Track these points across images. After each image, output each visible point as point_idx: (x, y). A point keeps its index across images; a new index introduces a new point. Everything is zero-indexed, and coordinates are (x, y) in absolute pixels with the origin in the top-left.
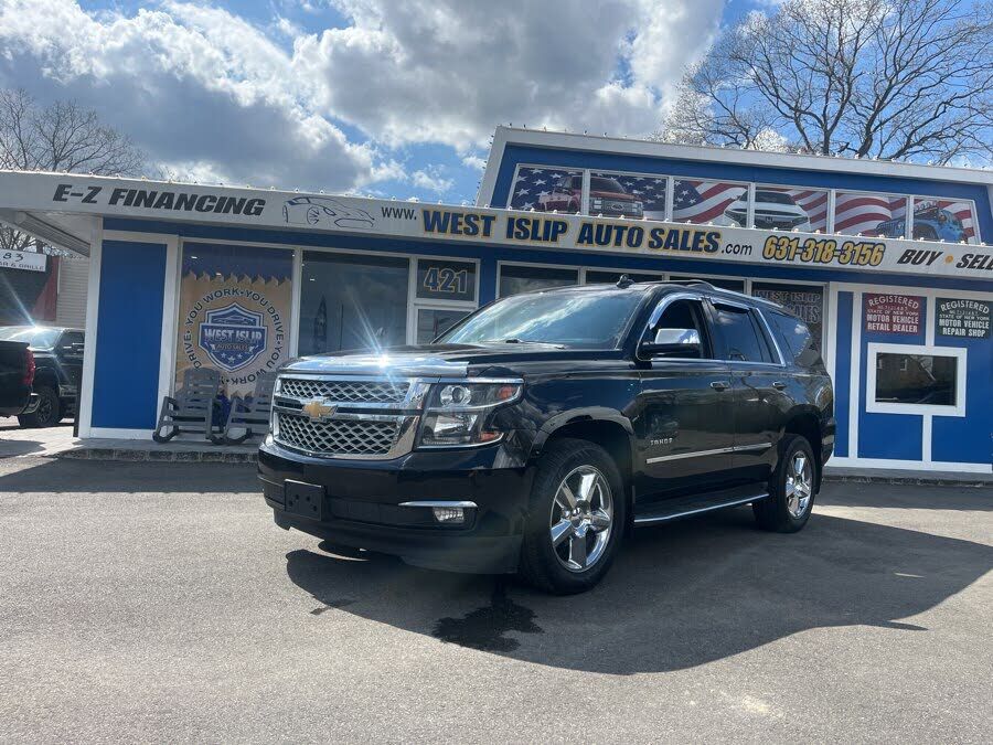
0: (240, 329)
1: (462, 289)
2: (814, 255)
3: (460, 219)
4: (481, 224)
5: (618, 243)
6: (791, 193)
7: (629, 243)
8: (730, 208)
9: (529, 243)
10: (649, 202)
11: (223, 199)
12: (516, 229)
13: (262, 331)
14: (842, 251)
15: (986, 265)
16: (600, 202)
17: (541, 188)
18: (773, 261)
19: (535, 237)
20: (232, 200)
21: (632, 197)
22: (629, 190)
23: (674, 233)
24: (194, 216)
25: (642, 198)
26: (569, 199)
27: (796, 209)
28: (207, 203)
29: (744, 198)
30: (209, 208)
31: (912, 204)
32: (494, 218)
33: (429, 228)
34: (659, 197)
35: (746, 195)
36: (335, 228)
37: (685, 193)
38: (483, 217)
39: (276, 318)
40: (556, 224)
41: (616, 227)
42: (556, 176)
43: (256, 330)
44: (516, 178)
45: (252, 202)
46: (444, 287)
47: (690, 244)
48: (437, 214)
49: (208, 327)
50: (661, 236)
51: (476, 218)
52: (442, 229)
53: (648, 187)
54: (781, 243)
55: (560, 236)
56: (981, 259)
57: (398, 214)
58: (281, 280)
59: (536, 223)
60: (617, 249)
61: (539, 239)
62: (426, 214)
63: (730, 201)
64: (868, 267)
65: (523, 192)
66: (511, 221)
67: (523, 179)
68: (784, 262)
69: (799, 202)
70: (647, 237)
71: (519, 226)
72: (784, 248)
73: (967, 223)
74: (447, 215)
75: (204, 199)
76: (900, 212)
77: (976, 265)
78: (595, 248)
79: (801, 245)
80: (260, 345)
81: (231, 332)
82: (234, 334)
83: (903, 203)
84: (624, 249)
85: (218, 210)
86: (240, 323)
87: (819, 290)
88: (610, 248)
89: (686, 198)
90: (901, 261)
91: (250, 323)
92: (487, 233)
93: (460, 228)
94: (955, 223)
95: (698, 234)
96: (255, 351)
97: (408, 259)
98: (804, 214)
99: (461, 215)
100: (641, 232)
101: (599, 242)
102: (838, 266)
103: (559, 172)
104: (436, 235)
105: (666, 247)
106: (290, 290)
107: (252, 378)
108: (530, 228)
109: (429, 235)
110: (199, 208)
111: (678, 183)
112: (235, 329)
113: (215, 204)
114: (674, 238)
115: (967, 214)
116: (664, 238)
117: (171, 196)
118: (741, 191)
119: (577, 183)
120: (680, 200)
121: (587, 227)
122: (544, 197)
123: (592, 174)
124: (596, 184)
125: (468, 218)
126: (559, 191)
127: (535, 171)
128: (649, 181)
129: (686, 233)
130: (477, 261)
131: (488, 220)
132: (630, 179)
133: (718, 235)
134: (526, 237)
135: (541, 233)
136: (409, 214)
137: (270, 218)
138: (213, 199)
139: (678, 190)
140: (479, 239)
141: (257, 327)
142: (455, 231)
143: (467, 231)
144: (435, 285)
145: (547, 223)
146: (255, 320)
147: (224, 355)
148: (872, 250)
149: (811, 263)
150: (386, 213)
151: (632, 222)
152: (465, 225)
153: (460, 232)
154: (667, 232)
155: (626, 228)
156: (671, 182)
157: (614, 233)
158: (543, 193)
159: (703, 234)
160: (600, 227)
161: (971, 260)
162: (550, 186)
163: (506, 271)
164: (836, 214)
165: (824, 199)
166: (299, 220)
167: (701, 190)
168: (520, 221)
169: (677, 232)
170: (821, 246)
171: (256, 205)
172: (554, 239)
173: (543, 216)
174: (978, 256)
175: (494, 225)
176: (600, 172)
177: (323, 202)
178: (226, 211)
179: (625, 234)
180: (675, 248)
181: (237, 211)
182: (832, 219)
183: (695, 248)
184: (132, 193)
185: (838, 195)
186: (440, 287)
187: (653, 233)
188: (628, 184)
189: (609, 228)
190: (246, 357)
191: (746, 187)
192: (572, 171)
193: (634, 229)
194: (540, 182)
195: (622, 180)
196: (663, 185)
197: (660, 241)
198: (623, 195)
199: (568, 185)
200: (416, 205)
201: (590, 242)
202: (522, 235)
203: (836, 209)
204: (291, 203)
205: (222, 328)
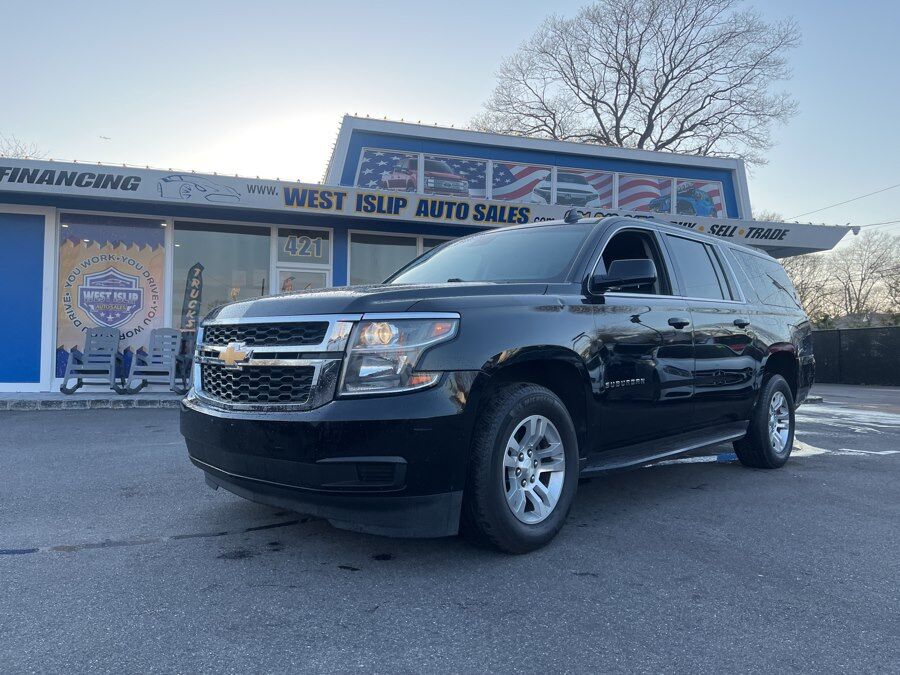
0: (118, 291)
1: (318, 254)
3: (316, 195)
4: (334, 200)
5: (449, 216)
6: (585, 175)
7: (458, 216)
8: (537, 187)
9: (375, 215)
10: (473, 181)
11: (101, 177)
12: (364, 204)
13: (139, 293)
15: (728, 233)
16: (433, 181)
17: (383, 168)
19: (380, 210)
20: (110, 178)
21: (458, 177)
22: (457, 171)
23: (492, 208)
24: (74, 190)
25: (468, 178)
26: (406, 178)
27: (588, 188)
28: (86, 179)
29: (548, 179)
30: (88, 184)
31: (676, 185)
32: (345, 195)
33: (289, 202)
34: (481, 177)
35: (550, 176)
36: (206, 203)
37: (502, 174)
38: (336, 194)
39: (151, 280)
40: (398, 200)
41: (446, 203)
42: (395, 158)
43: (132, 292)
44: (362, 160)
45: (128, 180)
46: (302, 252)
47: (506, 217)
48: (296, 191)
49: (87, 290)
50: (483, 210)
51: (330, 194)
52: (301, 203)
53: (472, 169)
55: (401, 210)
56: (724, 229)
57: (261, 190)
58: (155, 248)
59: (381, 199)
60: (448, 221)
61: (384, 212)
62: (286, 191)
63: (538, 181)
65: (368, 171)
66: (360, 197)
67: (367, 160)
69: (591, 182)
70: (472, 212)
71: (367, 201)
73: (716, 200)
74: (304, 191)
75: (82, 176)
76: (666, 191)
77: (721, 233)
78: (430, 219)
80: (138, 304)
81: (109, 294)
82: (112, 296)
83: (668, 184)
84: (454, 221)
85: (96, 185)
86: (117, 285)
88: (443, 220)
89: (502, 178)
91: (127, 286)
92: (339, 207)
93: (316, 202)
94: (707, 200)
95: (512, 209)
96: (132, 311)
97: (270, 228)
98: (595, 192)
99: (317, 192)
100: (467, 207)
101: (433, 215)
103: (398, 155)
104: (295, 209)
105: (488, 219)
106: (163, 255)
107: (130, 334)
108: (375, 203)
109: (289, 209)
110: (79, 184)
111: (496, 166)
112: (113, 291)
113: (94, 181)
114: (494, 213)
115: (716, 193)
116: (485, 212)
117: (52, 173)
118: (546, 173)
119: (413, 165)
120: (498, 180)
121: (423, 202)
122: (386, 176)
123: (426, 158)
124: (429, 166)
125: (322, 195)
126: (399, 171)
127: (378, 154)
128: (473, 164)
129: (503, 209)
130: (331, 231)
131: (340, 196)
132: (457, 162)
133: (528, 210)
134: (372, 210)
135: (385, 207)
136: (272, 191)
137: (145, 193)
138: (92, 176)
139: (496, 172)
140: (333, 211)
141: (133, 288)
142: (311, 205)
143: (322, 205)
144: (294, 250)
145: (390, 199)
146: (131, 283)
147: (102, 314)
150: (251, 189)
151: (458, 199)
152: (320, 200)
153: (316, 206)
154: (488, 207)
155: (455, 204)
156: (490, 165)
157: (445, 207)
158: (385, 172)
159: (517, 209)
160: (434, 203)
161: (717, 230)
162: (390, 167)
163: (356, 239)
164: (619, 192)
165: (610, 180)
166: (172, 195)
167: (514, 171)
168: (367, 197)
169: (495, 208)
171: (132, 181)
172: (396, 212)
173: (386, 193)
174: (722, 227)
175: (344, 199)
176: (432, 156)
177: (194, 180)
178: (105, 186)
179: (454, 209)
180: (494, 220)
181: (114, 186)
182: (616, 197)
183: (510, 220)
184: (16, 171)
185: (620, 177)
186: (298, 251)
187: (477, 208)
188: (456, 166)
189: (441, 203)
190: (123, 316)
191: (549, 170)
192: (409, 154)
193: (460, 206)
194: (382, 163)
195: (451, 162)
196: (484, 167)
197: (482, 214)
198: (452, 175)
199: (406, 166)
200: (278, 182)
201: (426, 215)
202: (369, 208)
203: (620, 188)
204: (165, 180)
205: (100, 290)
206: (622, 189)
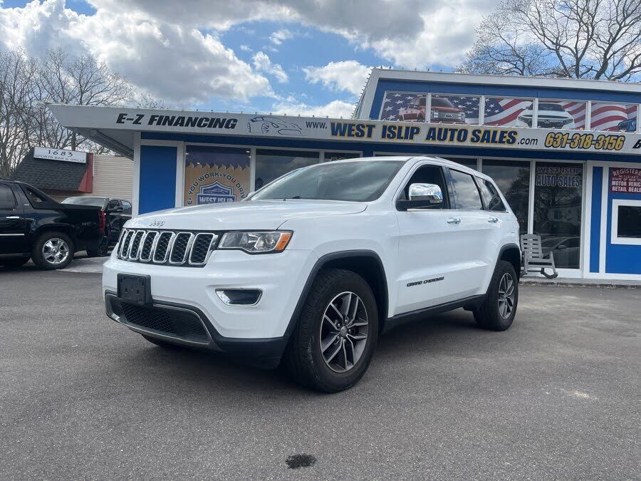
0: (221, 197)
2: (579, 144)
3: (353, 128)
4: (366, 130)
5: (452, 139)
6: (562, 104)
7: (459, 139)
8: (522, 114)
9: (396, 141)
10: (469, 112)
11: (213, 120)
12: (388, 132)
13: (233, 198)
14: (597, 141)
16: (437, 114)
18: (552, 148)
19: (399, 137)
20: (218, 120)
21: (458, 110)
22: (456, 105)
23: (487, 132)
24: (196, 130)
25: (465, 110)
26: (418, 112)
27: (565, 114)
28: (204, 122)
29: (531, 108)
30: (205, 125)
32: (374, 126)
33: (334, 133)
34: (475, 109)
35: (532, 106)
36: (279, 135)
37: (492, 106)
38: (367, 126)
39: (241, 190)
40: (413, 128)
41: (450, 130)
42: (409, 98)
43: (230, 197)
44: (385, 100)
45: (229, 121)
47: (497, 138)
48: (339, 125)
49: (202, 196)
50: (479, 134)
51: (363, 126)
52: (342, 134)
53: (468, 103)
54: (557, 137)
55: (415, 136)
57: (316, 125)
58: (244, 167)
59: (400, 128)
60: (451, 144)
61: (402, 138)
62: (333, 125)
63: (522, 110)
64: (614, 151)
65: (389, 108)
66: (385, 127)
67: (389, 100)
68: (559, 149)
69: (567, 110)
70: (470, 135)
71: (390, 131)
72: (559, 140)
74: (345, 125)
75: (201, 120)
76: (633, 114)
78: (437, 143)
79: (570, 137)
81: (215, 199)
83: (634, 109)
84: (455, 143)
85: (210, 126)
86: (221, 193)
87: (581, 166)
88: (447, 143)
89: (493, 109)
90: (635, 147)
91: (226, 194)
92: (369, 135)
93: (353, 133)
95: (503, 133)
97: (318, 152)
98: (570, 117)
99: (354, 125)
100: (466, 132)
101: (439, 139)
102: (594, 150)
103: (411, 96)
104: (338, 138)
105: (482, 141)
106: (249, 173)
108: (396, 131)
109: (334, 138)
110: (199, 125)
111: (487, 100)
112: (217, 197)
113: (208, 123)
114: (488, 136)
116: (481, 135)
117: (183, 118)
118: (529, 104)
119: (423, 102)
120: (488, 111)
121: (432, 130)
122: (402, 112)
123: (432, 96)
124: (434, 103)
125: (358, 126)
126: (412, 107)
127: (396, 96)
128: (469, 99)
129: (495, 132)
130: (362, 153)
131: (371, 127)
132: (457, 98)
133: (515, 133)
134: (393, 137)
135: (403, 135)
136: (323, 126)
137: (240, 130)
138: (207, 120)
139: (487, 106)
140: (365, 139)
141: (230, 195)
142: (350, 135)
143: (357, 135)
145: (407, 128)
146: (229, 191)
148: (617, 140)
149: (576, 149)
150: (309, 125)
151: (460, 126)
152: (356, 131)
153: (353, 135)
154: (483, 132)
155: (457, 130)
156: (483, 100)
157: (449, 134)
158: (402, 109)
159: (506, 132)
160: (440, 130)
162: (405, 105)
164: (592, 116)
165: (584, 107)
166: (257, 131)
167: (502, 103)
168: (390, 127)
169: (489, 132)
170: (583, 138)
171: (232, 122)
172: (411, 138)
173: (405, 123)
175: (374, 129)
176: (437, 95)
177: (271, 120)
178: (215, 127)
179: (456, 134)
180: (488, 142)
181: (221, 126)
182: (588, 121)
183: (501, 141)
184: (161, 117)
185: (593, 104)
187: (474, 133)
188: (455, 101)
189: (446, 130)
191: (532, 101)
192: (420, 95)
193: (461, 131)
194: (399, 102)
195: (452, 99)
196: (478, 101)
197: (478, 137)
198: (452, 109)
199: (417, 103)
200: (327, 119)
201: (434, 139)
202: (391, 136)
203: (592, 113)
204: (252, 120)
205: (210, 197)
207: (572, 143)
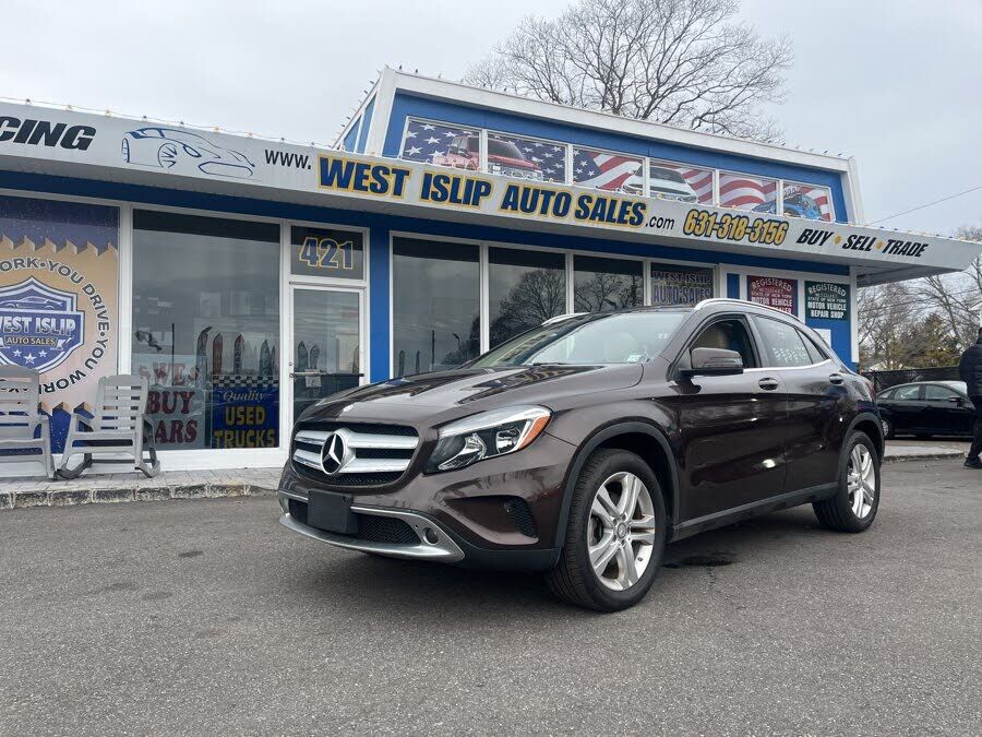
0: (42, 316)
1: (348, 264)
2: (729, 232)
3: (366, 172)
4: (391, 180)
5: (544, 211)
6: (681, 171)
7: (556, 212)
8: (627, 183)
9: (447, 206)
10: (549, 171)
12: (433, 188)
13: (77, 319)
14: (753, 228)
15: (865, 247)
16: (499, 168)
17: (434, 147)
18: (692, 237)
19: (454, 200)
20: (44, 126)
21: (532, 165)
22: (529, 156)
23: (601, 201)
25: (543, 166)
26: (464, 162)
27: (685, 187)
29: (639, 173)
31: (782, 191)
32: (407, 173)
33: (326, 181)
34: (558, 166)
35: (641, 169)
37: (584, 164)
38: (394, 171)
39: (96, 300)
40: (480, 184)
41: (543, 192)
42: (449, 134)
43: (67, 317)
44: (406, 134)
45: (75, 130)
46: (326, 262)
47: (616, 215)
48: (337, 163)
50: (589, 205)
51: (386, 171)
52: (343, 184)
53: (547, 155)
54: (700, 218)
55: (483, 200)
56: (862, 240)
57: (286, 160)
58: (103, 249)
59: (457, 181)
60: (542, 218)
61: (459, 201)
62: (324, 162)
63: (627, 176)
64: (772, 246)
65: (414, 150)
66: (427, 177)
67: (413, 135)
68: (702, 238)
69: (688, 181)
70: (574, 206)
71: (437, 185)
72: (703, 223)
73: (824, 209)
74: (350, 165)
76: (771, 196)
77: (858, 246)
78: (519, 215)
79: (718, 221)
80: (75, 337)
81: (27, 320)
82: (32, 324)
83: (773, 187)
84: (550, 218)
85: (21, 139)
86: (42, 307)
87: (709, 272)
88: (536, 217)
89: (586, 170)
90: (799, 241)
91: (57, 308)
92: (398, 192)
93: (365, 183)
94: (814, 208)
95: (625, 204)
96: (66, 347)
97: (278, 226)
98: (693, 193)
99: (368, 167)
100: (569, 198)
101: (524, 209)
102: (747, 243)
103: (453, 130)
104: (334, 191)
105: (593, 218)
106: (116, 261)
107: (62, 384)
108: (449, 187)
109: (326, 191)
111: (577, 153)
112: (34, 316)
113: (17, 130)
114: (602, 209)
115: (823, 200)
116: (591, 206)
118: (637, 166)
119: (474, 146)
120: (579, 171)
121: (512, 190)
123: (489, 136)
124: (494, 149)
125: (376, 170)
126: (455, 152)
127: (426, 127)
128: (548, 148)
129: (614, 203)
130: (366, 231)
131: (401, 174)
132: (529, 144)
133: (643, 206)
134: (443, 199)
135: (461, 195)
136: (302, 162)
137: (104, 155)
138: (14, 122)
139: (577, 160)
140: (388, 197)
141: (68, 312)
142: (358, 187)
143: (373, 188)
144: (314, 259)
145: (470, 182)
146: (64, 303)
147: (17, 353)
148: (777, 228)
149: (725, 241)
150: (271, 157)
151: (557, 189)
152: (372, 180)
153: (365, 189)
154: (595, 200)
155: (553, 193)
156: (570, 152)
157: (541, 198)
158: (437, 154)
159: (630, 204)
160: (526, 191)
161: (854, 241)
162: (444, 146)
163: (403, 248)
165: (709, 179)
166: (147, 160)
167: (600, 160)
168: (438, 178)
169: (604, 201)
170: (735, 222)
171: (81, 134)
172: (476, 203)
173: (464, 173)
174: (861, 237)
175: (406, 180)
176: (497, 134)
178: (35, 141)
179: (553, 200)
180: (601, 219)
181: (51, 142)
182: (717, 198)
183: (621, 221)
185: (721, 175)
186: (320, 261)
187: (581, 200)
188: (528, 150)
189: (536, 192)
190: (52, 355)
191: (640, 161)
192: (468, 131)
193: (561, 195)
194: (432, 140)
195: (521, 144)
196: (562, 154)
197: (586, 209)
198: (523, 162)
199: (464, 146)
200: (312, 149)
201: (514, 208)
202: (439, 195)
203: (721, 189)
204: (135, 135)
205: (13, 315)
206: (723, 190)
207: (721, 230)
